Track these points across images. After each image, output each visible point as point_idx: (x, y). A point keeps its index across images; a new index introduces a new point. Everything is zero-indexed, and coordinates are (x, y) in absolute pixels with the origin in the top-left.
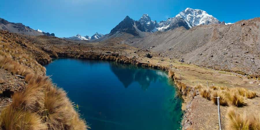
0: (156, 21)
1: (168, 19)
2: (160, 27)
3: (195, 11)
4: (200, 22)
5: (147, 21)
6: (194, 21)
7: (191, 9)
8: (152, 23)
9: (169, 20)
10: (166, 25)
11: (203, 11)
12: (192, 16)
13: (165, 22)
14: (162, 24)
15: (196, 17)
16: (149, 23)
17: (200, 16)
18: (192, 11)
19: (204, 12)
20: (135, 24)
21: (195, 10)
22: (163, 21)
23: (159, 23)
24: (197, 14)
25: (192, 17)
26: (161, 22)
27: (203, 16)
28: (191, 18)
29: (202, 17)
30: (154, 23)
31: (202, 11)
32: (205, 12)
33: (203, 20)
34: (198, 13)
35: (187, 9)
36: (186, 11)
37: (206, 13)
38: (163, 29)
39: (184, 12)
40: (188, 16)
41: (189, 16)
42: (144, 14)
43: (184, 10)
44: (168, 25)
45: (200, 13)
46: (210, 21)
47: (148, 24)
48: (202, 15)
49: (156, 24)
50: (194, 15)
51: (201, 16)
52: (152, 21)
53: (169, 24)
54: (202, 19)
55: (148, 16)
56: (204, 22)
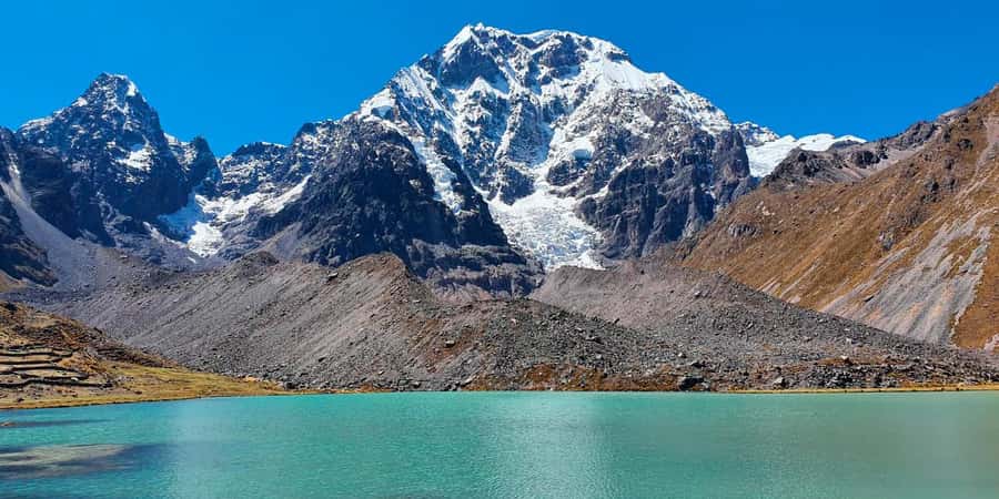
0: (200, 145)
1: (299, 135)
2: (237, 197)
3: (530, 44)
4: (558, 139)
5: (131, 141)
6: (506, 138)
7: (499, 33)
8: (164, 160)
9: (307, 137)
10: (284, 178)
11: (595, 42)
12: (498, 93)
13: (275, 150)
14: (251, 166)
15: (528, 106)
16: (138, 158)
17: (560, 93)
18: (506, 46)
19: (603, 47)
20: (14, 170)
21: (531, 36)
22: (257, 150)
23: (229, 157)
24: (545, 71)
25: (498, 108)
26: (241, 154)
27: (583, 91)
28: (485, 112)
29: (577, 103)
30: (190, 156)
31: (588, 45)
32: (608, 47)
33: (581, 129)
34: (546, 63)
35: (465, 35)
36: (449, 53)
37: (613, 57)
38: (252, 213)
39: (432, 65)
40: (462, 96)
41: (476, 95)
42: (104, 79)
43: (440, 51)
44: (299, 180)
45: (566, 61)
46: (635, 133)
47: (135, 172)
48: (578, 80)
49: (205, 164)
50: (517, 88)
51: (571, 95)
52: (171, 140)
53: (306, 169)
54: (574, 119)
55: (136, 102)
56: (585, 144)
